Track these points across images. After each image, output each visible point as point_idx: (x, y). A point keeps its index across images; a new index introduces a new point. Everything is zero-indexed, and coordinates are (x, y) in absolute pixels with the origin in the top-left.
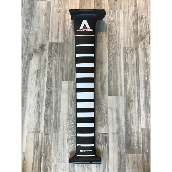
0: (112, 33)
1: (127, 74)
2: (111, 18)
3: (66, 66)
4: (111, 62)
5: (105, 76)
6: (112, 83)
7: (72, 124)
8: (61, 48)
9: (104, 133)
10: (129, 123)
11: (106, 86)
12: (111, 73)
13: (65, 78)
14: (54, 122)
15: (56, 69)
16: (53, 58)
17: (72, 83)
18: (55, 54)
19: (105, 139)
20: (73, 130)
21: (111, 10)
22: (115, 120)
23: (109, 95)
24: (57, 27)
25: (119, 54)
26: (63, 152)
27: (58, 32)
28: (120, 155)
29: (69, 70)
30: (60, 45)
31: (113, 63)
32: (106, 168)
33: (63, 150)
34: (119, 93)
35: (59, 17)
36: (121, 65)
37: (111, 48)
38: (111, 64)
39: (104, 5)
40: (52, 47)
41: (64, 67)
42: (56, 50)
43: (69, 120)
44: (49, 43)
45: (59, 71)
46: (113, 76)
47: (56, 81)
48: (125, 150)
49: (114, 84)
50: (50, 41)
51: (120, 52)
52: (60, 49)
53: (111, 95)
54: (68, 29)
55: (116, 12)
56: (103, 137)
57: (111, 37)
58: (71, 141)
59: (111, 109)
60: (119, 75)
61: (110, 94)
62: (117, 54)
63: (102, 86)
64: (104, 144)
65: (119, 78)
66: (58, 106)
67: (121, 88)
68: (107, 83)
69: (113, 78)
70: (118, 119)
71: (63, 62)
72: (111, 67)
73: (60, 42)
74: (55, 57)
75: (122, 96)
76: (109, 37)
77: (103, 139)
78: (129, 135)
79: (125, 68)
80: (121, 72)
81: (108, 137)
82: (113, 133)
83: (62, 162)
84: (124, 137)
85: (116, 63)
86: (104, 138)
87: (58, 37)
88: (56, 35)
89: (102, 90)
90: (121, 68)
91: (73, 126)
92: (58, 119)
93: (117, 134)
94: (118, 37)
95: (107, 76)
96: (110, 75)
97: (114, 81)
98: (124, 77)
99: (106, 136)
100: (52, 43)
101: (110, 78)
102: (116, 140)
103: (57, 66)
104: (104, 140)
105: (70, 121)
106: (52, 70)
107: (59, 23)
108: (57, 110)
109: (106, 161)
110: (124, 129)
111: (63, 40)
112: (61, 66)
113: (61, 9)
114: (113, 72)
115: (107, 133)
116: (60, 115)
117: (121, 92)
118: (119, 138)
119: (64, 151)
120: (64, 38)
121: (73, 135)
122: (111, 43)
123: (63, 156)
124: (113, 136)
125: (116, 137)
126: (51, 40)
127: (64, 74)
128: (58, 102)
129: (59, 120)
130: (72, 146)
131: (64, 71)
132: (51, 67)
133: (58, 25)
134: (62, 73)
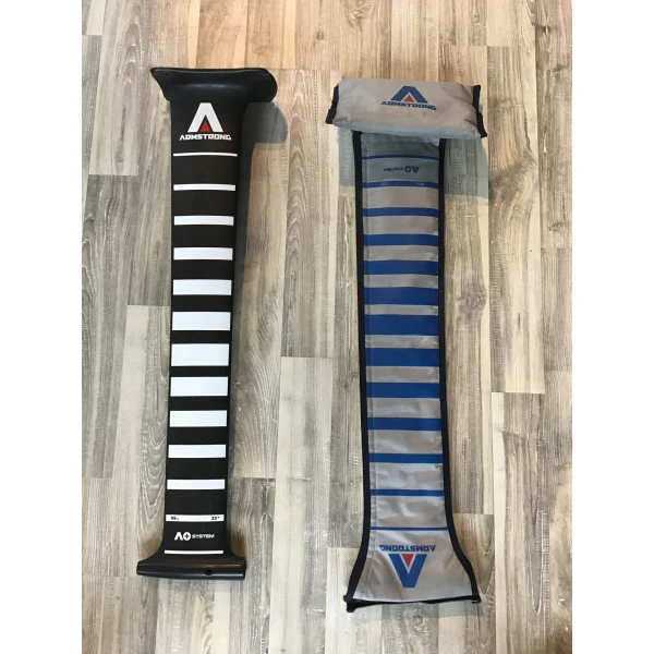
0: (302, 149)
1: (347, 285)
2: (302, 96)
3: (143, 255)
4: (296, 243)
5: (274, 292)
6: (295, 315)
7: (157, 448)
8: (129, 196)
9: (262, 480)
10: (344, 447)
11: (276, 324)
12: (295, 280)
13: (140, 294)
14: (96, 444)
15: (108, 266)
16: (99, 228)
17: (164, 311)
18: (108, 214)
19: (264, 500)
20: (157, 469)
21: (301, 71)
22: (300, 437)
23: (284, 354)
24: (120, 125)
25: (321, 220)
26: (121, 539)
27: (122, 139)
28: (310, 551)
29: (152, 269)
30: (125, 183)
31: (303, 246)
32: (263, 593)
33: (122, 535)
34: (318, 349)
35: (128, 89)
36: (326, 253)
37: (296, 198)
38: (295, 252)
39: (278, 52)
40: (98, 190)
41: (135, 259)
42: (113, 202)
43: (146, 435)
44: (90, 176)
45: (120, 273)
46: (299, 291)
47: (107, 304)
48: (326, 535)
49: (302, 319)
50: (93, 172)
51: (326, 212)
52: (125, 195)
53: (290, 355)
54: (154, 133)
55: (319, 75)
56: (255, 491)
57: (297, 160)
58: (152, 503)
59: (289, 399)
60: (319, 289)
61: (287, 351)
62: (318, 219)
63: (262, 324)
64: (260, 514)
65: (319, 298)
66: (112, 391)
67: (325, 330)
68: (279, 313)
69: (298, 299)
70: (310, 433)
71: (134, 240)
72: (294, 260)
73: (125, 173)
74: (108, 223)
75: (326, 357)
76: (292, 160)
77: (255, 500)
78: (342, 486)
79: (342, 264)
80: (326, 277)
81: (273, 491)
82: (291, 480)
83: (116, 574)
84: (327, 492)
85: (312, 246)
86: (260, 496)
87: (119, 158)
88: (115, 150)
89: (262, 337)
90: (327, 266)
91: (158, 456)
92: (108, 433)
93: (305, 481)
94: (320, 162)
95: (280, 292)
96: (291, 287)
97: (302, 306)
98: (336, 295)
99: (265, 489)
100: (98, 176)
101: (290, 298)
102: (299, 501)
103: (114, 253)
104: (260, 503)
105: (148, 439)
106: (95, 267)
107: (124, 110)
108: (107, 404)
109: (263, 571)
110: (329, 465)
111: (136, 167)
112: (125, 256)
113: (134, 61)
114: (299, 279)
115: (271, 480)
116: (116, 417)
117: (325, 343)
118: (309, 495)
119: (125, 536)
120: (141, 161)
121: (157, 486)
122: (298, 180)
123: (121, 552)
124: (291, 487)
125: (299, 490)
126: (98, 166)
127: (137, 283)
128: (110, 374)
129: (113, 437)
130: (153, 520)
131: (137, 271)
132: (93, 258)
133: (124, 118)
134: (128, 281)
